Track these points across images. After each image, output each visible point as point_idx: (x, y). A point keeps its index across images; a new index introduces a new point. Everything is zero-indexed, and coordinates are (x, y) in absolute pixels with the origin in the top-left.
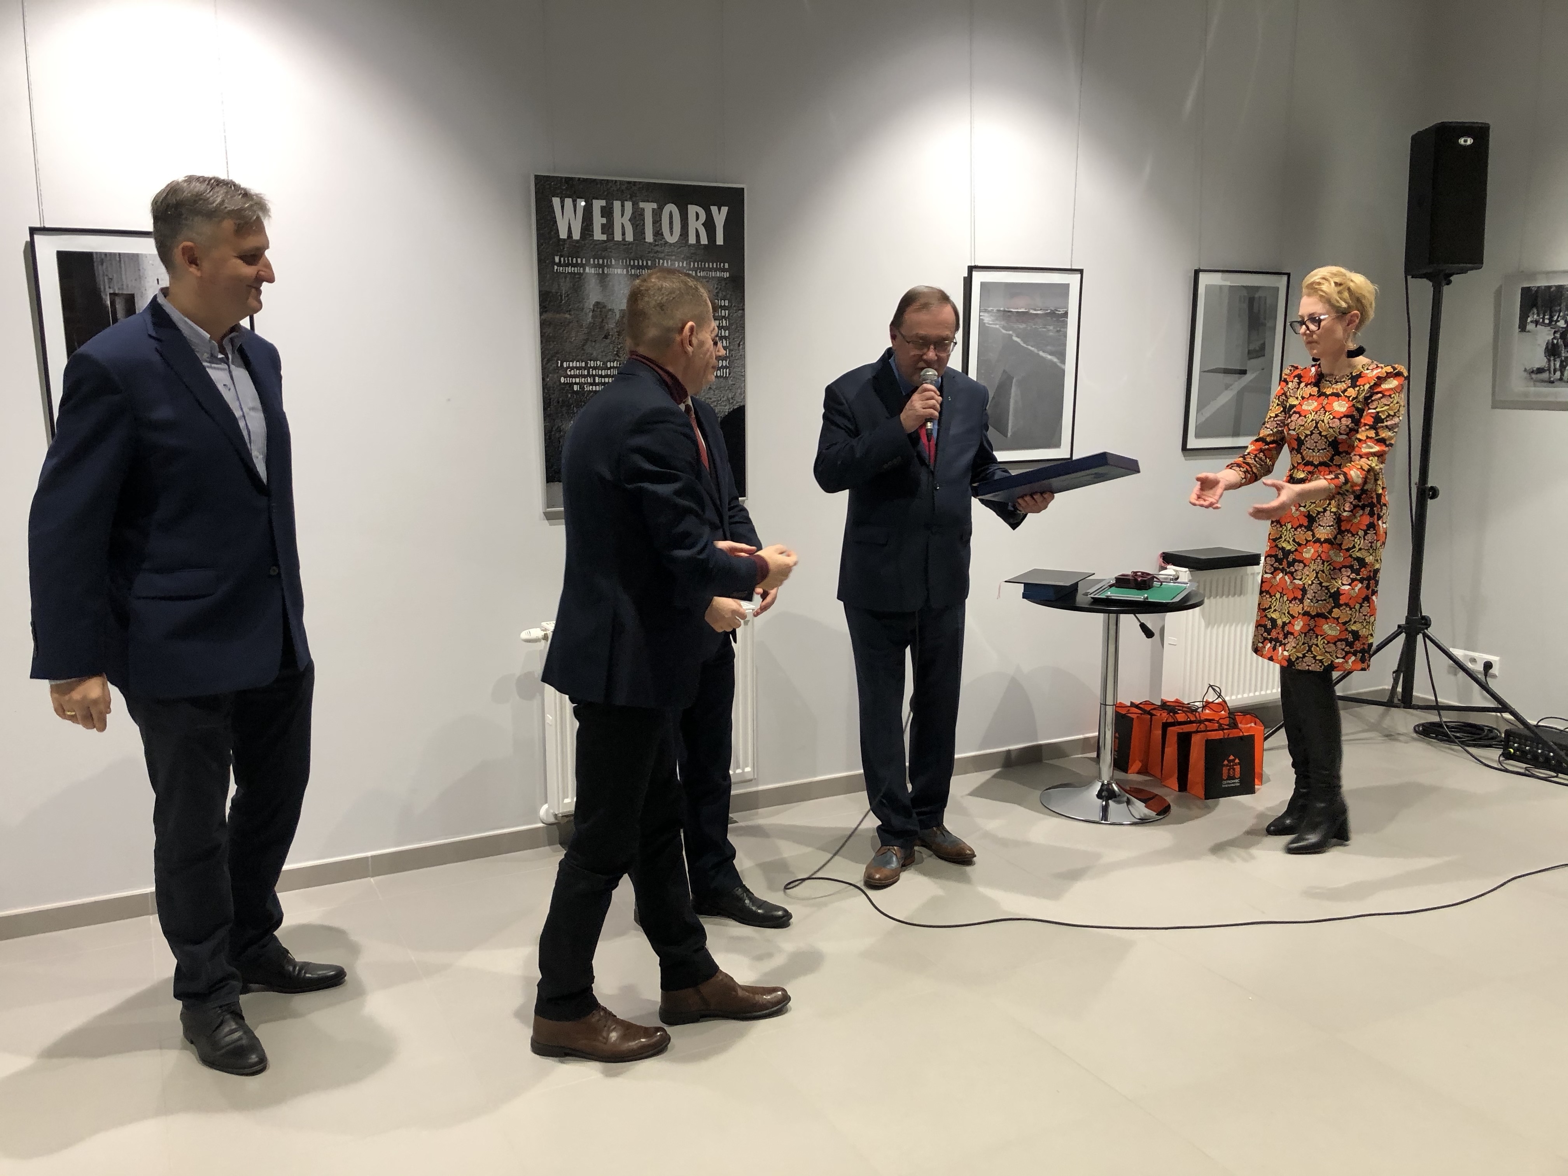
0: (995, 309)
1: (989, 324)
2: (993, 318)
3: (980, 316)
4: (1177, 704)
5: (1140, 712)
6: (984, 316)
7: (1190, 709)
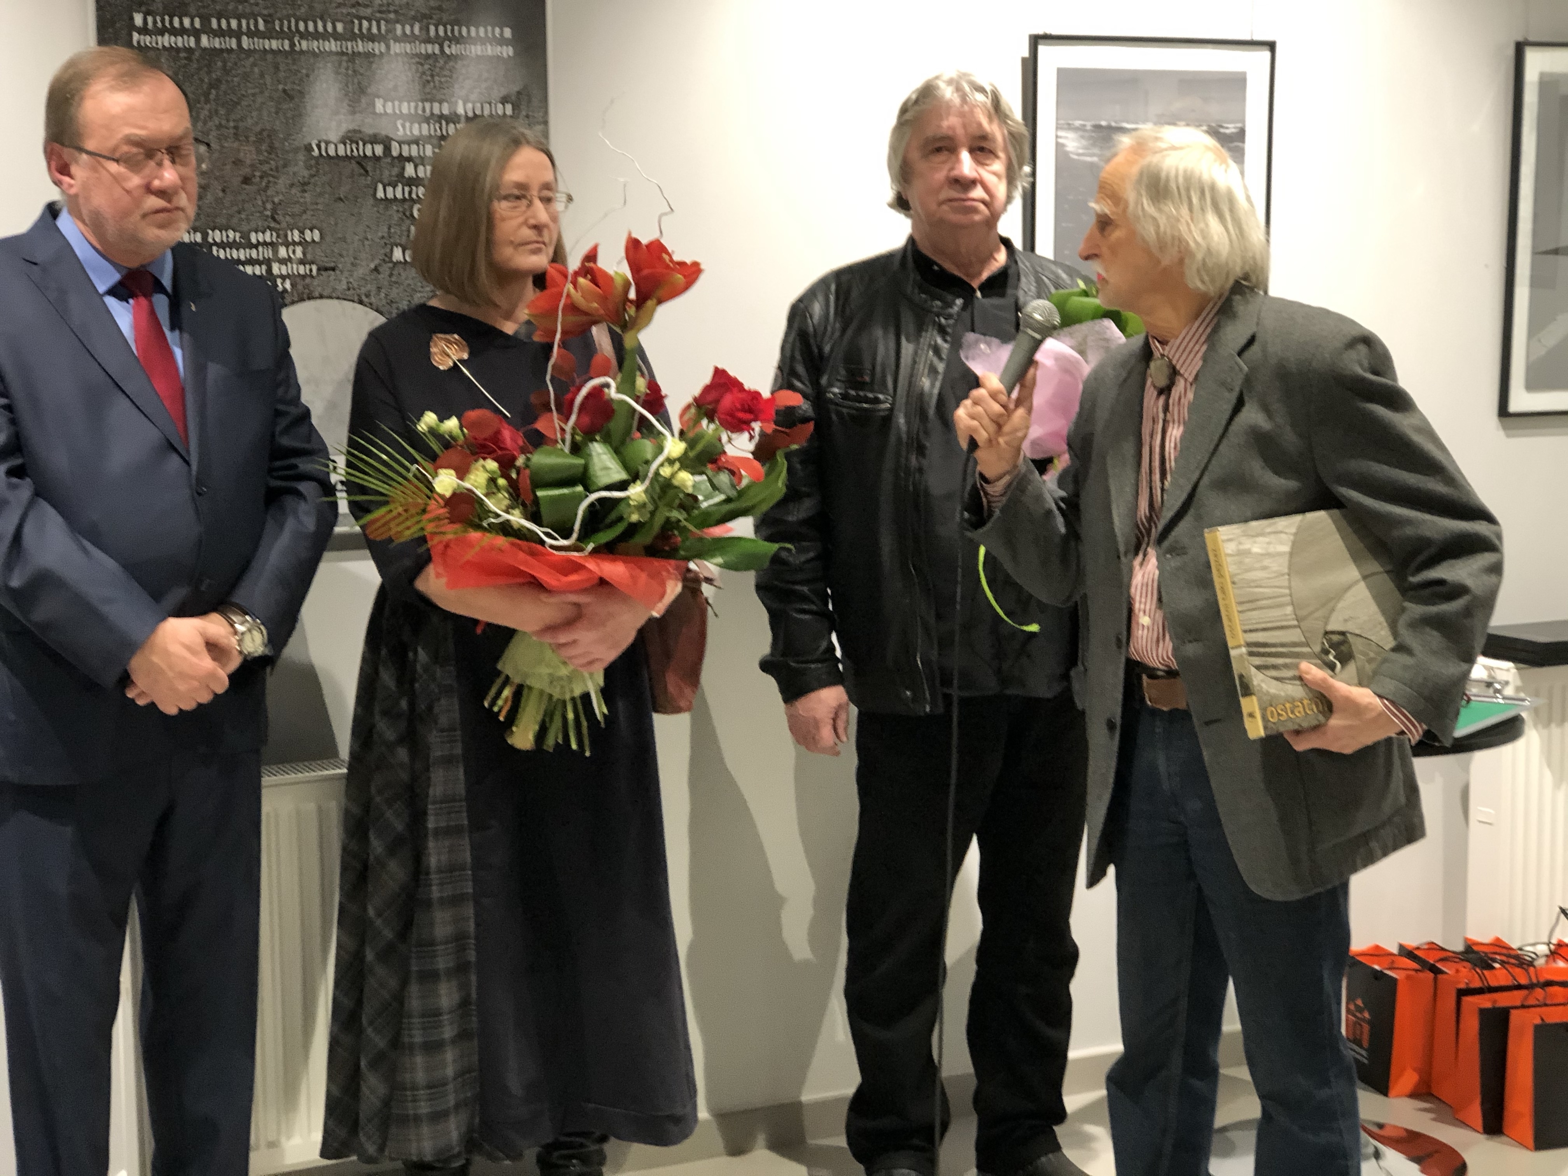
0: (1089, 125)
1: (1079, 155)
2: (1084, 142)
3: (1057, 137)
4: (1498, 950)
5: (1415, 965)
6: (1066, 138)
7: (1521, 961)
